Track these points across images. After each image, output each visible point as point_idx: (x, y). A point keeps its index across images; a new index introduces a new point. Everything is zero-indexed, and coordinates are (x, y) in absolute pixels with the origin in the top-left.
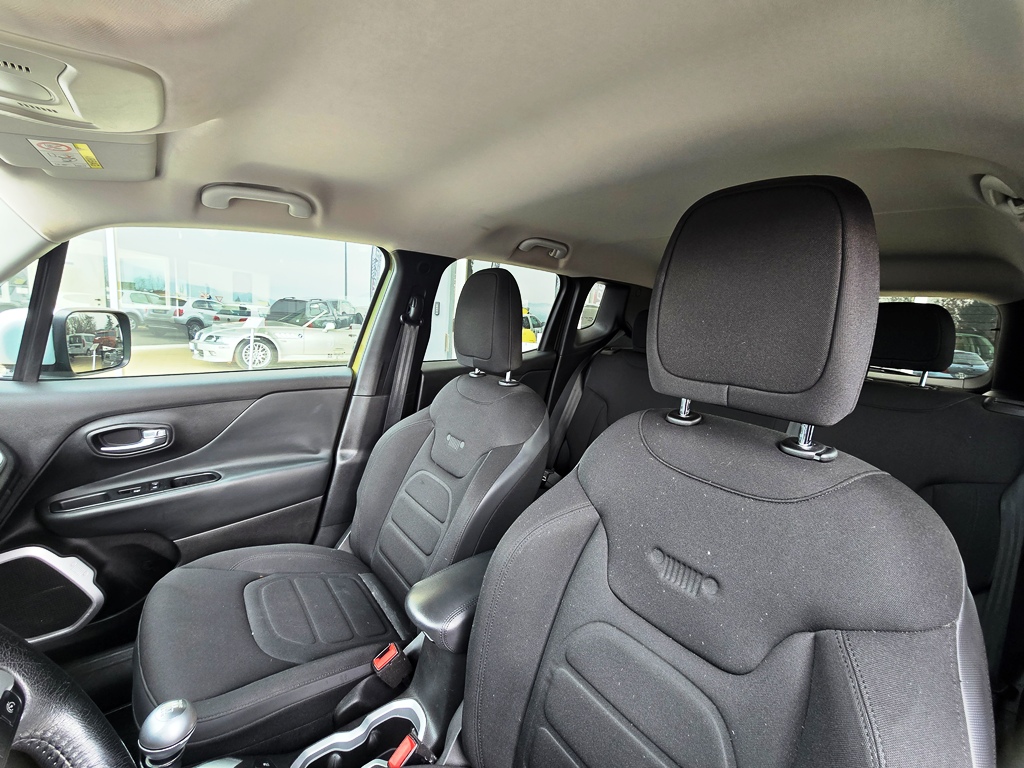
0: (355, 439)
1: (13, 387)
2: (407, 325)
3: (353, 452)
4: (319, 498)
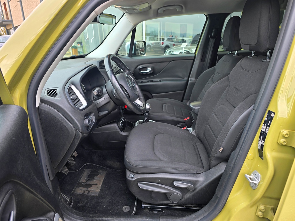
0: (194, 76)
1: (128, 58)
2: (211, 39)
3: (193, 79)
4: (184, 91)
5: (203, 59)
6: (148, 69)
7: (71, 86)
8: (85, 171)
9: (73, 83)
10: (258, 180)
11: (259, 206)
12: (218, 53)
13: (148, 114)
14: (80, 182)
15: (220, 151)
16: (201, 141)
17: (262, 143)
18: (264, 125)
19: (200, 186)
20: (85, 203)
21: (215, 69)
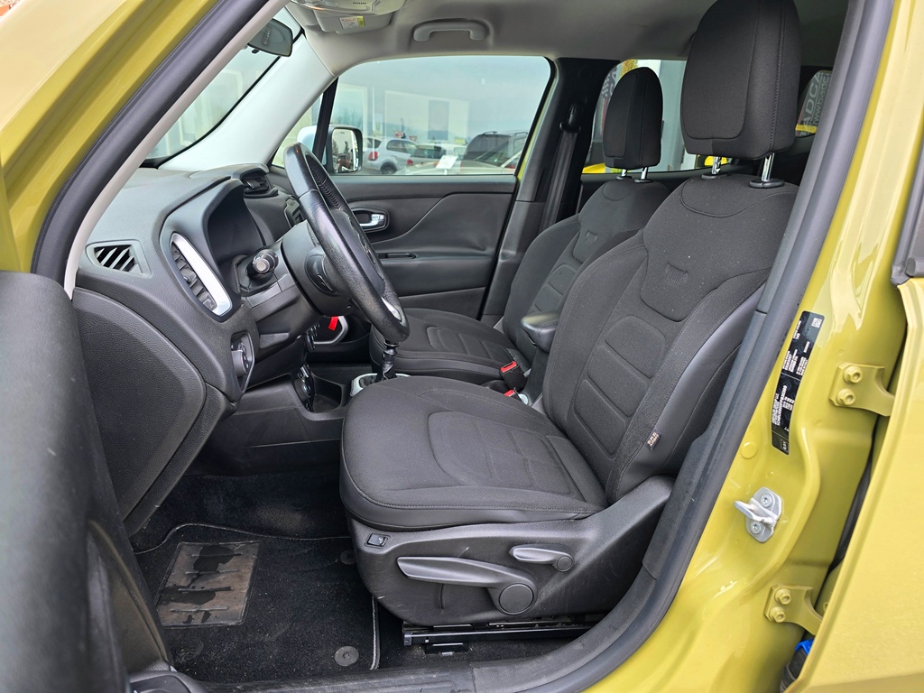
0: (515, 241)
2: (565, 133)
3: (512, 252)
4: (484, 288)
5: (541, 193)
6: (373, 215)
7: (175, 237)
8: (180, 548)
9: (180, 230)
10: (776, 511)
11: (775, 590)
12: (582, 178)
13: (395, 352)
14: (169, 585)
15: (649, 442)
16: (564, 432)
17: (787, 406)
18: (792, 353)
19: (588, 554)
20: (198, 653)
21: (578, 224)
